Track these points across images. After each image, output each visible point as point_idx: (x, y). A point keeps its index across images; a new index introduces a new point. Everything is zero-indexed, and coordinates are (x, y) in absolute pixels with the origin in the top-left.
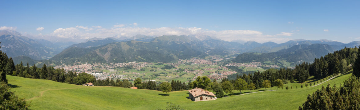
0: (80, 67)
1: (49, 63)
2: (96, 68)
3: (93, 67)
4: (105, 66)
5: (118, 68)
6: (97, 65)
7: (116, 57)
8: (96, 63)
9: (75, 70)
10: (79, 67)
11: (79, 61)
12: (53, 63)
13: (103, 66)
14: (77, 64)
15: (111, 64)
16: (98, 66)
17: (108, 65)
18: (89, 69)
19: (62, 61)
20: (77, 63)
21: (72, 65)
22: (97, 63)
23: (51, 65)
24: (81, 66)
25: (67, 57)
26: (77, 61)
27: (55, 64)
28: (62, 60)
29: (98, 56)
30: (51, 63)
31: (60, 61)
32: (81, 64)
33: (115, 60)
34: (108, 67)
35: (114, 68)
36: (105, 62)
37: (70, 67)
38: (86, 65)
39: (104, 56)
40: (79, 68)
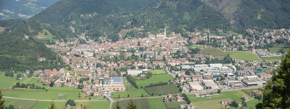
0: (144, 45)
1: (31, 31)
2: (201, 47)
3: (191, 44)
4: (232, 39)
5: (281, 45)
6: (202, 35)
7: (262, 10)
8: (196, 29)
9: (131, 54)
10: (139, 44)
11: (135, 23)
12: (45, 31)
13: (225, 41)
14: (132, 35)
15: (251, 31)
16: (205, 38)
17: (241, 36)
18: (178, 52)
19: (74, 26)
20: (129, 30)
21: (115, 39)
22: (200, 29)
23: (40, 37)
24: (147, 42)
25: (91, 12)
26: (129, 23)
27: (51, 32)
28: (74, 22)
29: (200, 8)
30: (39, 29)
31: (66, 26)
32: (144, 36)
33: (259, 18)
34: (243, 44)
35: (268, 47)
36: (227, 27)
37: (111, 44)
38: (162, 36)
39: (221, 6)
40: (141, 49)
